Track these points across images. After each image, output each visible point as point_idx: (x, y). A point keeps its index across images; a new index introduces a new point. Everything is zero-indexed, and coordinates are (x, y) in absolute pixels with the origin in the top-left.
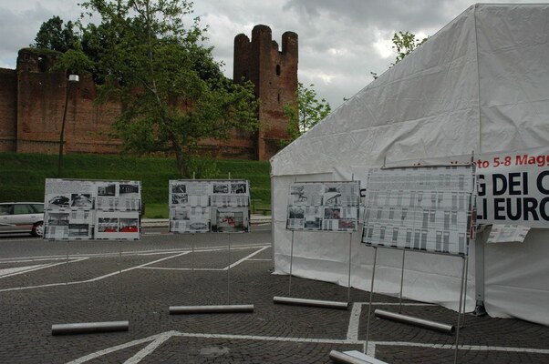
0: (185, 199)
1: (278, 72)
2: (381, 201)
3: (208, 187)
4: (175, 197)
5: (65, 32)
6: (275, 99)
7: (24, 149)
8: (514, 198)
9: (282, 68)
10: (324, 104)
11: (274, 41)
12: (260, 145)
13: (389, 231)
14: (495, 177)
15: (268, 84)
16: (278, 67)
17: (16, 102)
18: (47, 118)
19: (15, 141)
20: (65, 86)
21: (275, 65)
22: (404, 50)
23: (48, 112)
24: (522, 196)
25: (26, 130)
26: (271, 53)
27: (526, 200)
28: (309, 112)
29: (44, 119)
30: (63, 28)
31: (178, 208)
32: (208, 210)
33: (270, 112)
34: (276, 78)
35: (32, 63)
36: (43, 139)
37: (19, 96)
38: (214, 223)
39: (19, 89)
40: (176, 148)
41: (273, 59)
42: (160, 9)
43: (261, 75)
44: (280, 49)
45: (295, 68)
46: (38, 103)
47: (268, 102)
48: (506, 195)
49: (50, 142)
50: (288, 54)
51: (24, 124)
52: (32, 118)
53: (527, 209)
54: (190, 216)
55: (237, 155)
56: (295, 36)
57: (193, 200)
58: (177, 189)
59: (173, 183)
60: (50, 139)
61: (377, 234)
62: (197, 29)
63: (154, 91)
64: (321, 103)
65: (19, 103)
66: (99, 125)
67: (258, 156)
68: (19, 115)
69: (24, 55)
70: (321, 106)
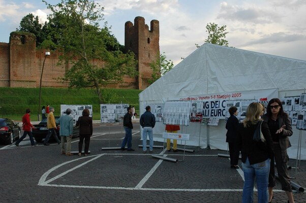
0: (106, 111)
1: (149, 42)
2: (168, 111)
3: (114, 106)
4: (102, 110)
5: (34, 22)
6: (147, 56)
7: (14, 85)
8: (216, 109)
9: (151, 40)
10: (171, 62)
11: (146, 25)
12: (139, 81)
13: (170, 119)
14: (212, 102)
15: (143, 48)
16: (149, 39)
17: (10, 60)
18: (26, 68)
19: (9, 81)
20: (35, 51)
21: (147, 38)
22: (212, 33)
23: (26, 65)
24: (218, 109)
25: (15, 75)
26: (145, 31)
27: (219, 110)
28: (163, 66)
29: (24, 69)
30: (34, 20)
31: (104, 114)
32: (114, 114)
33: (145, 63)
34: (147, 45)
35: (17, 39)
36: (24, 80)
37: (11, 57)
38: (116, 119)
39: (11, 53)
40: (96, 85)
41: (146, 35)
42: (87, 18)
43: (139, 43)
44: (150, 30)
45: (157, 39)
46: (21, 60)
47: (143, 58)
48: (214, 108)
49: (28, 81)
50: (154, 32)
51: (14, 72)
52: (18, 69)
53: (219, 113)
54: (108, 117)
55: (127, 86)
56: (157, 22)
57: (109, 111)
58: (103, 107)
59: (102, 105)
60: (27, 80)
61: (167, 121)
62: (106, 28)
63: (86, 58)
64: (169, 61)
65: (11, 61)
66: (53, 72)
67: (138, 87)
68: (11, 67)
69: (13, 35)
70: (169, 63)
